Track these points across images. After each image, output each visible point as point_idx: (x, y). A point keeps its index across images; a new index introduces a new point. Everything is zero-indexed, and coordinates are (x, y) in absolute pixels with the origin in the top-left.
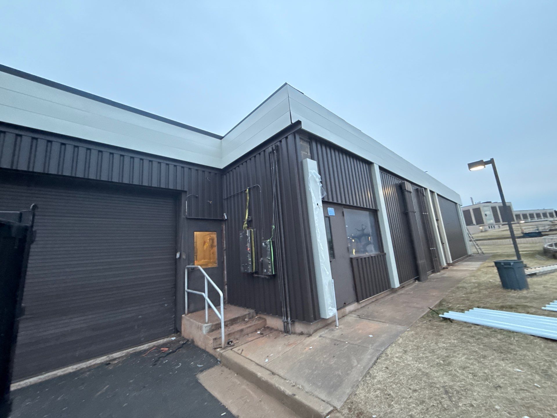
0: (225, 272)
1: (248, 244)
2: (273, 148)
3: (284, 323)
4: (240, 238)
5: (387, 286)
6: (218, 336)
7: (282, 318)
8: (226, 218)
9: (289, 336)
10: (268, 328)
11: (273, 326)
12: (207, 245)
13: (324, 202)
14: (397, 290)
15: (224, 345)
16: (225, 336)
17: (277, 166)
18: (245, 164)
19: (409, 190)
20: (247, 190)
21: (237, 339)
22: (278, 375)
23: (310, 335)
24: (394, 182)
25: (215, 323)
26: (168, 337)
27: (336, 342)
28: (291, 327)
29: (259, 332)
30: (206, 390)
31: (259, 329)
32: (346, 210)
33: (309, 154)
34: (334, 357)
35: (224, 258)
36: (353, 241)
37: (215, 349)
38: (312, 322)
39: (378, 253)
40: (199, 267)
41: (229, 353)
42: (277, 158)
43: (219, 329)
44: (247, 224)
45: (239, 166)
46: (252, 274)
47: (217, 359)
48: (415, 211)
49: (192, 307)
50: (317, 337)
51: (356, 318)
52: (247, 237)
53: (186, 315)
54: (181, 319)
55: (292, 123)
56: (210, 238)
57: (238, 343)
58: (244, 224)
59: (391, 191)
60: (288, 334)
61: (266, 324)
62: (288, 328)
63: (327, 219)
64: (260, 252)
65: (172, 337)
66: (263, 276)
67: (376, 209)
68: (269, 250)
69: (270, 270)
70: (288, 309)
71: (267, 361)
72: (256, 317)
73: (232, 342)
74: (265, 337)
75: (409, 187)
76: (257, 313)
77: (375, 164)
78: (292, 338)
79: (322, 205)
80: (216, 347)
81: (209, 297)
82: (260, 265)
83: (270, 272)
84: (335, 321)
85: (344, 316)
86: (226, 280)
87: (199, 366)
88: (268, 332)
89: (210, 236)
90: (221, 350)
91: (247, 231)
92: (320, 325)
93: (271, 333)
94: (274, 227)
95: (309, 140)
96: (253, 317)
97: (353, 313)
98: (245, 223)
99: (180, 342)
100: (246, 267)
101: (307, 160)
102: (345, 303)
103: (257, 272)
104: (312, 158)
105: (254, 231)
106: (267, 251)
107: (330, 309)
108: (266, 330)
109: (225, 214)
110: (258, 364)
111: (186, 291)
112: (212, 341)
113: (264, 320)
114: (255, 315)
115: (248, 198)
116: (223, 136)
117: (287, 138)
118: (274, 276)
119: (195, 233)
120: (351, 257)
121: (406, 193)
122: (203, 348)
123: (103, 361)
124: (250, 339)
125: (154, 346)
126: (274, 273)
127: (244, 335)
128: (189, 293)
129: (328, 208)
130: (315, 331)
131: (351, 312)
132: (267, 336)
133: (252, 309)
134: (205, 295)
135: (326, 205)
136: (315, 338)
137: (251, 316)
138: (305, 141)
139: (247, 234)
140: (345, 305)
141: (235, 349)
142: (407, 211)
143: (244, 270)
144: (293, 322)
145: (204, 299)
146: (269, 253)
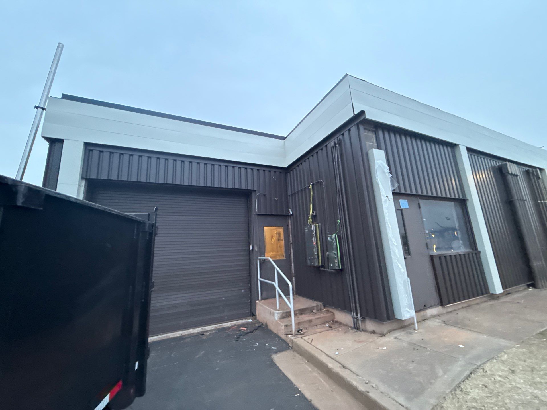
0: (293, 264)
1: (313, 238)
2: (335, 143)
3: (354, 318)
4: (306, 232)
5: (484, 290)
6: (288, 324)
7: (352, 314)
8: (291, 213)
9: (359, 333)
10: (337, 322)
11: (342, 321)
12: (274, 239)
13: (394, 193)
14: (498, 297)
15: (295, 333)
16: (295, 324)
17: (340, 160)
18: (307, 161)
19: (513, 173)
20: (311, 186)
21: (306, 329)
22: (349, 370)
23: (383, 335)
24: (490, 165)
25: (285, 311)
26: (245, 319)
27: (415, 347)
28: (362, 325)
29: (327, 325)
30: (281, 371)
31: (328, 322)
32: (422, 202)
33: (375, 144)
34: (413, 362)
35: (291, 250)
36: (433, 236)
37: (287, 335)
38: (385, 322)
39: (468, 250)
40: (269, 258)
41: (299, 340)
42: (340, 152)
43: (289, 317)
44: (312, 218)
45: (301, 164)
46: (318, 267)
47: (288, 344)
48: (525, 199)
49: (264, 294)
50: (392, 338)
51: (440, 324)
52: (312, 232)
53: (259, 301)
54: (256, 303)
55: (354, 114)
56: (277, 232)
57: (307, 332)
58: (308, 219)
59: (485, 176)
60: (358, 331)
61: (334, 318)
62: (358, 325)
63: (400, 212)
64: (326, 246)
65: (249, 319)
66: (330, 270)
67: (464, 198)
68: (335, 244)
69: (336, 264)
70: (358, 306)
71: (337, 353)
72: (324, 310)
73: (301, 330)
74: (334, 330)
75: (512, 169)
76: (325, 306)
77: (460, 146)
78: (363, 336)
79: (392, 198)
80: (287, 333)
81: (279, 286)
82: (326, 260)
83: (337, 267)
84: (413, 324)
85: (425, 320)
86: (293, 272)
87: (273, 348)
88: (336, 325)
89: (277, 231)
90: (292, 337)
91: (312, 225)
92: (395, 325)
93: (340, 327)
94: (339, 221)
95: (374, 129)
96: (321, 309)
97: (436, 317)
98: (310, 217)
99: (256, 325)
100: (312, 260)
101: (373, 151)
102: (425, 306)
103: (324, 266)
104: (379, 148)
105: (318, 226)
106: (333, 245)
107: (407, 311)
108: (334, 323)
109: (290, 210)
110: (328, 356)
111: (259, 280)
112: (283, 327)
113: (332, 314)
114: (323, 308)
115: (312, 193)
116: (285, 136)
117: (349, 130)
118: (341, 270)
119: (264, 227)
120: (431, 254)
121: (509, 177)
122: (276, 332)
123: (198, 331)
124: (319, 330)
125: (235, 325)
126: (341, 268)
127: (313, 326)
128: (261, 281)
129: (400, 200)
130: (390, 332)
131: (433, 316)
132: (336, 329)
133: (320, 301)
134: (276, 284)
135: (397, 197)
136: (389, 339)
137: (319, 308)
138: (369, 131)
139: (312, 229)
140: (425, 307)
141: (305, 338)
142: (511, 200)
143: (311, 263)
144: (363, 319)
145: (274, 288)
146: (335, 247)
